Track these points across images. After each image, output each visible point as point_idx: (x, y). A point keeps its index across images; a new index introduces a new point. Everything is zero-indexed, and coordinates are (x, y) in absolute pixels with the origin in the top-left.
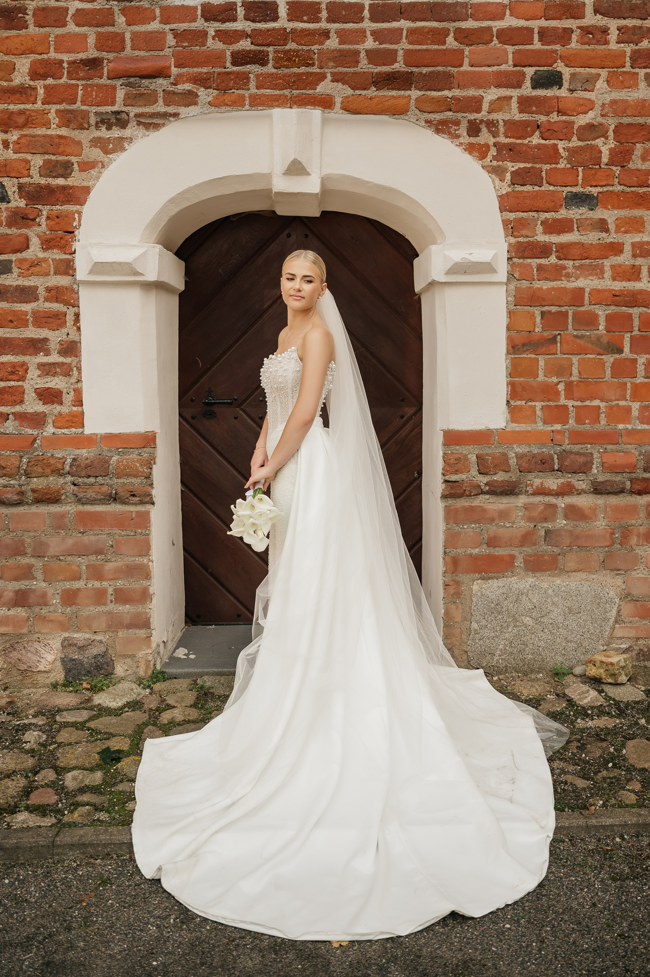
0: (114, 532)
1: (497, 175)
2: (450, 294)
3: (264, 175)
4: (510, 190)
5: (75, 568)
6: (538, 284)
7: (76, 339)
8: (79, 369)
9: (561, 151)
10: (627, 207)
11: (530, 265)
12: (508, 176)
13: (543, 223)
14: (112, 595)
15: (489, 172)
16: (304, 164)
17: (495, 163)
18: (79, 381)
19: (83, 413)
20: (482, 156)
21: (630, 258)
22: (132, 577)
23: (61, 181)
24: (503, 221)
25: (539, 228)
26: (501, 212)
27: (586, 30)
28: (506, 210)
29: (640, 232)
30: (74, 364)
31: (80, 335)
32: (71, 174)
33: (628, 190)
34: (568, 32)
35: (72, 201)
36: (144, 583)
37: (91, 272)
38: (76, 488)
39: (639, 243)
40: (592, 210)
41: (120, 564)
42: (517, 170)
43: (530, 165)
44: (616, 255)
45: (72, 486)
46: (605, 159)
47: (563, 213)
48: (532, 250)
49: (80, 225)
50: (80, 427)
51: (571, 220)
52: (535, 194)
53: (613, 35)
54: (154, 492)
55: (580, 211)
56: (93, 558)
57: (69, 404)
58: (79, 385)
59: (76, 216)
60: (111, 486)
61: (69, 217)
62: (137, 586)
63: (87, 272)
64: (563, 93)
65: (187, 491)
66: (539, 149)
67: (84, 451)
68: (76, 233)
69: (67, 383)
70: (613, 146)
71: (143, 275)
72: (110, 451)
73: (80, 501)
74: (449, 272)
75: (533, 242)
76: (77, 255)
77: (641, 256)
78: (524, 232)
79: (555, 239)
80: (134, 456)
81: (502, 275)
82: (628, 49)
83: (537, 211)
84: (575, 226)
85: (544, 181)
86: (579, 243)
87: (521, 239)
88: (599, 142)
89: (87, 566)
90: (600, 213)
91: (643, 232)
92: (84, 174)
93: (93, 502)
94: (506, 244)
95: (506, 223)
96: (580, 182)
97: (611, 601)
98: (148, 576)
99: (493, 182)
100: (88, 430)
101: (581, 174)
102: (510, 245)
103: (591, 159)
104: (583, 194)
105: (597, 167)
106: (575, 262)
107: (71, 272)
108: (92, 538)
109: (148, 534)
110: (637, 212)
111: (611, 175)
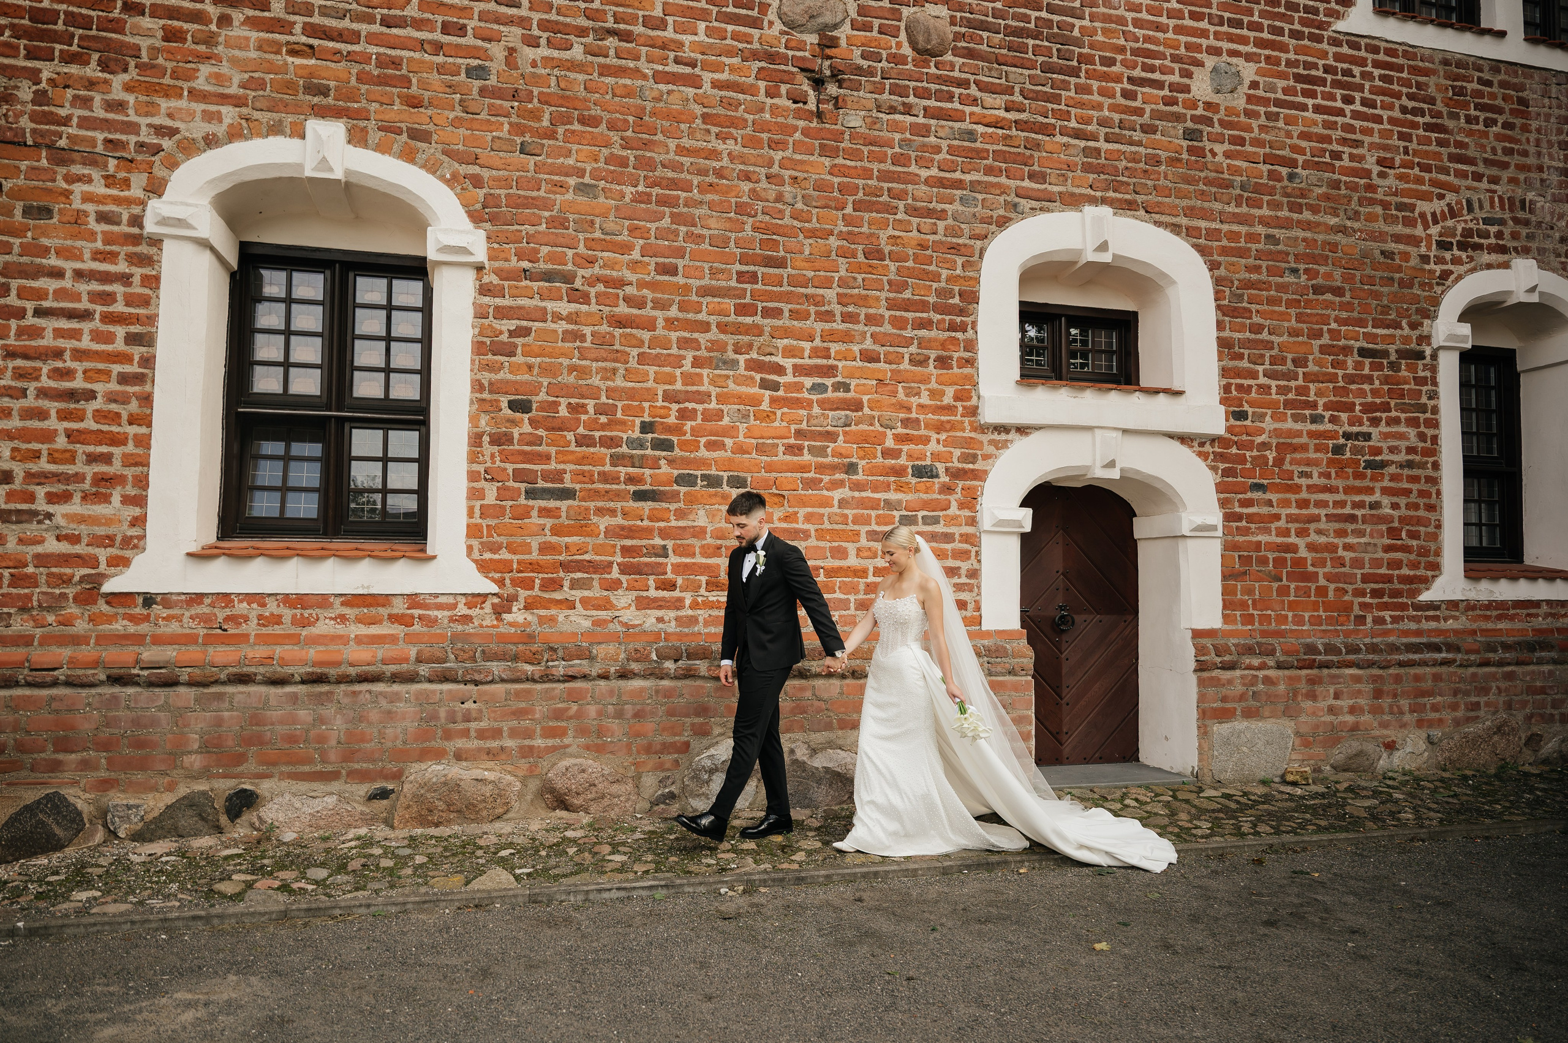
0: (1012, 694)
1: (1214, 471)
2: (1189, 542)
3: (1090, 467)
4: (1221, 480)
6: (1237, 538)
7: (978, 567)
8: (979, 587)
9: (1248, 457)
10: (1283, 492)
11: (1234, 526)
12: (1220, 472)
13: (1239, 501)
15: (1210, 469)
16: (1117, 463)
17: (1213, 463)
18: (979, 594)
19: (981, 616)
20: (1206, 460)
21: (1285, 523)
23: (971, 466)
24: (1218, 499)
25: (1237, 504)
26: (1217, 493)
27: (1260, 386)
28: (1219, 492)
29: (1290, 507)
30: (976, 584)
31: (980, 565)
32: (977, 462)
33: (1283, 482)
34: (1250, 387)
35: (977, 479)
36: (1029, 728)
37: (988, 525)
39: (1289, 514)
40: (1264, 493)
42: (1224, 468)
43: (1231, 465)
44: (1277, 521)
46: (1271, 463)
47: (1249, 495)
48: (1234, 517)
49: (982, 494)
50: (980, 625)
51: (1254, 499)
52: (1234, 483)
53: (1274, 390)
55: (1258, 494)
57: (973, 610)
58: (979, 597)
59: (980, 488)
60: (1010, 664)
61: (975, 488)
63: (986, 525)
64: (1248, 423)
66: (1236, 456)
67: (986, 641)
68: (980, 499)
69: (973, 596)
70: (1275, 455)
71: (1024, 528)
72: (998, 641)
74: (1192, 530)
75: (1234, 512)
76: (980, 514)
77: (1291, 522)
78: (1229, 506)
79: (1245, 510)
81: (1220, 533)
82: (1282, 398)
83: (1235, 493)
84: (1256, 503)
85: (1239, 475)
86: (1258, 513)
87: (1228, 510)
88: (1267, 453)
90: (1269, 496)
92: (985, 462)
93: (998, 674)
94: (1221, 513)
95: (1220, 500)
96: (1258, 476)
97: (1289, 736)
99: (1212, 475)
100: (986, 627)
101: (1258, 472)
102: (1223, 514)
103: (1263, 463)
104: (1260, 484)
105: (1267, 468)
106: (1256, 525)
107: (976, 524)
109: (1032, 695)
110: (1288, 496)
111: (1273, 473)
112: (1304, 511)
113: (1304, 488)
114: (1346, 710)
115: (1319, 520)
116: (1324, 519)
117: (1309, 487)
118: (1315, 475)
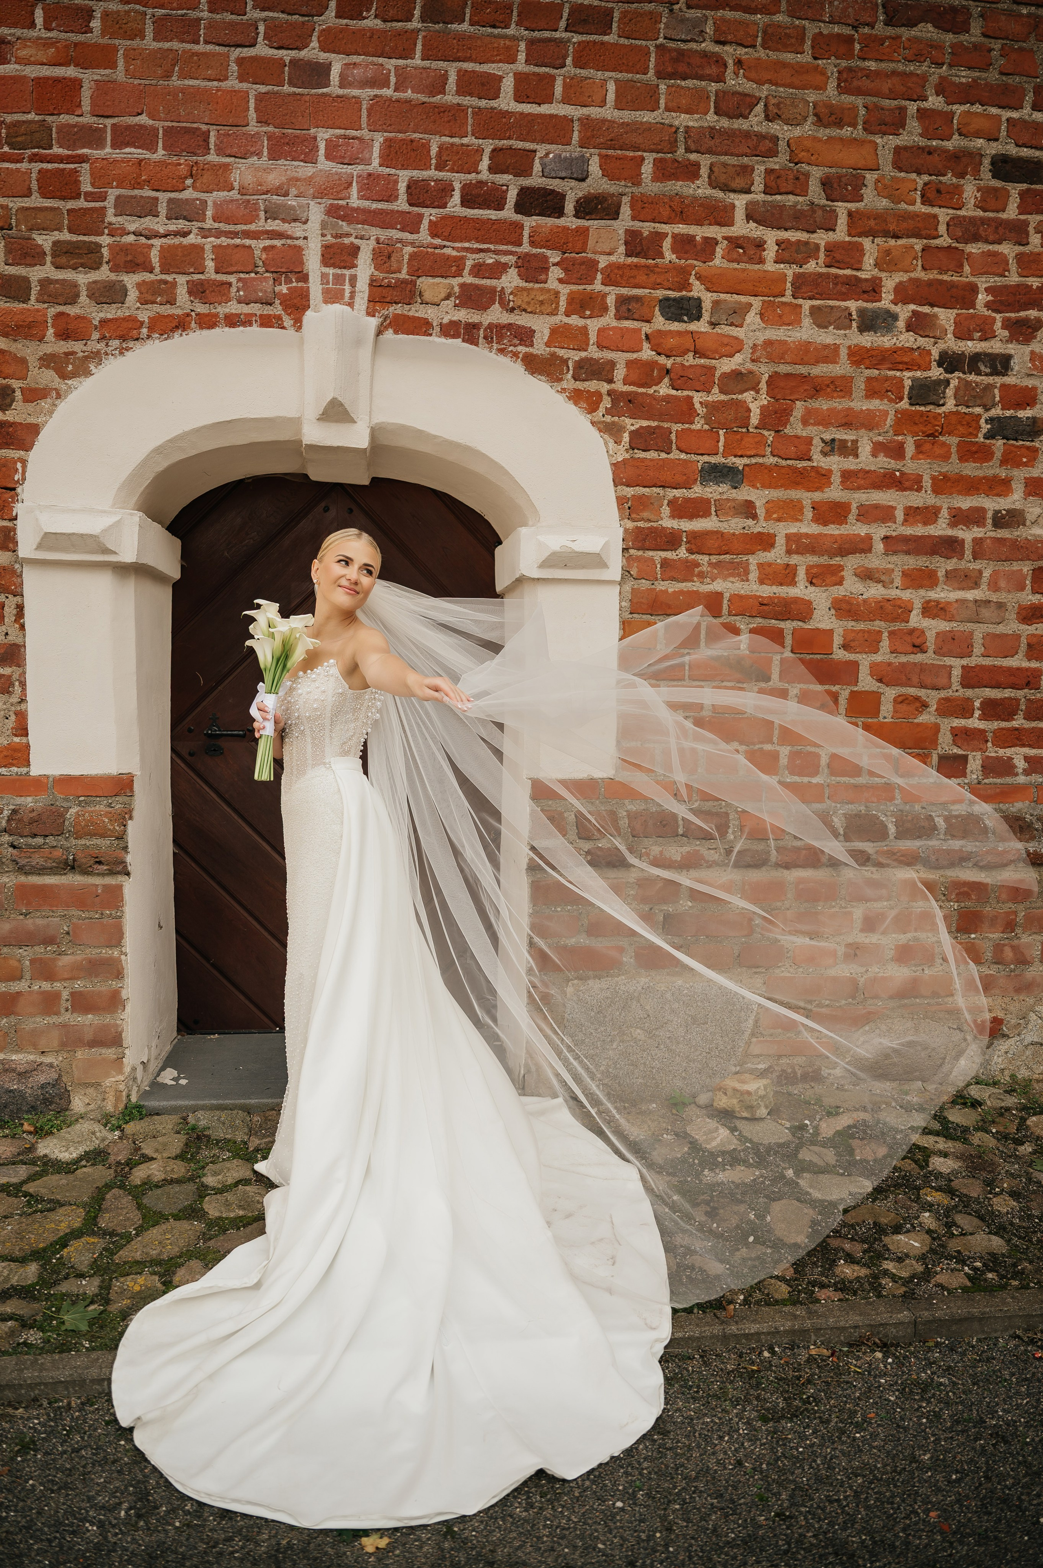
0: (71, 913)
1: (611, 435)
2: (544, 596)
3: (290, 420)
4: (627, 456)
5: (13, 963)
6: (661, 586)
7: (19, 641)
8: (23, 684)
9: (697, 406)
10: (781, 486)
11: (652, 560)
12: (626, 437)
13: (670, 503)
14: (67, 1000)
15: (600, 431)
16: (346, 406)
17: (608, 418)
18: (23, 701)
19: (28, 746)
20: (592, 408)
21: (783, 555)
22: (96, 976)
24: (617, 498)
25: (666, 510)
26: (616, 485)
27: (735, 243)
28: (622, 484)
29: (798, 520)
30: (15, 676)
31: (24, 636)
32: (11, 405)
33: (784, 463)
34: (710, 243)
35: (12, 444)
36: (114, 984)
37: (39, 547)
38: (15, 852)
39: (795, 534)
40: (736, 488)
41: (79, 958)
42: (637, 430)
43: (654, 424)
44: (765, 550)
45: (10, 849)
46: (754, 420)
47: (698, 491)
48: (656, 540)
49: (24, 479)
50: (24, 766)
51: (708, 501)
52: (661, 463)
53: (771, 252)
54: (129, 859)
55: (720, 490)
56: (39, 949)
57: (9, 732)
58: (23, 706)
59: (19, 465)
60: (67, 849)
61: (9, 467)
62: (103, 989)
63: (35, 547)
64: (701, 326)
65: (181, 853)
66: (668, 403)
67: (29, 799)
68: (19, 490)
69: (5, 703)
70: (766, 403)
71: (115, 553)
72: (67, 800)
73: (21, 870)
74: (543, 565)
75: (656, 528)
76: (19, 522)
77: (797, 553)
78: (645, 515)
79: (686, 525)
80: (101, 808)
81: (615, 571)
82: (790, 271)
83: (664, 487)
84: (713, 509)
85: (674, 447)
86: (717, 532)
87: (641, 524)
88: (748, 396)
89: (31, 961)
90: (746, 493)
91: (801, 521)
92: (30, 407)
93: (41, 871)
94: (622, 529)
95: (621, 501)
96: (721, 449)
98: (119, 974)
99: (606, 443)
100: (36, 770)
101: (722, 438)
102: (626, 531)
103: (736, 419)
104: (725, 466)
105: (744, 430)
106: (712, 557)
107: (11, 545)
108: (40, 922)
109: (120, 917)
110: (795, 494)
111: (762, 442)
112: (833, 530)
113: (836, 479)
115: (869, 550)
116: (879, 547)
117: (847, 476)
118: (865, 448)
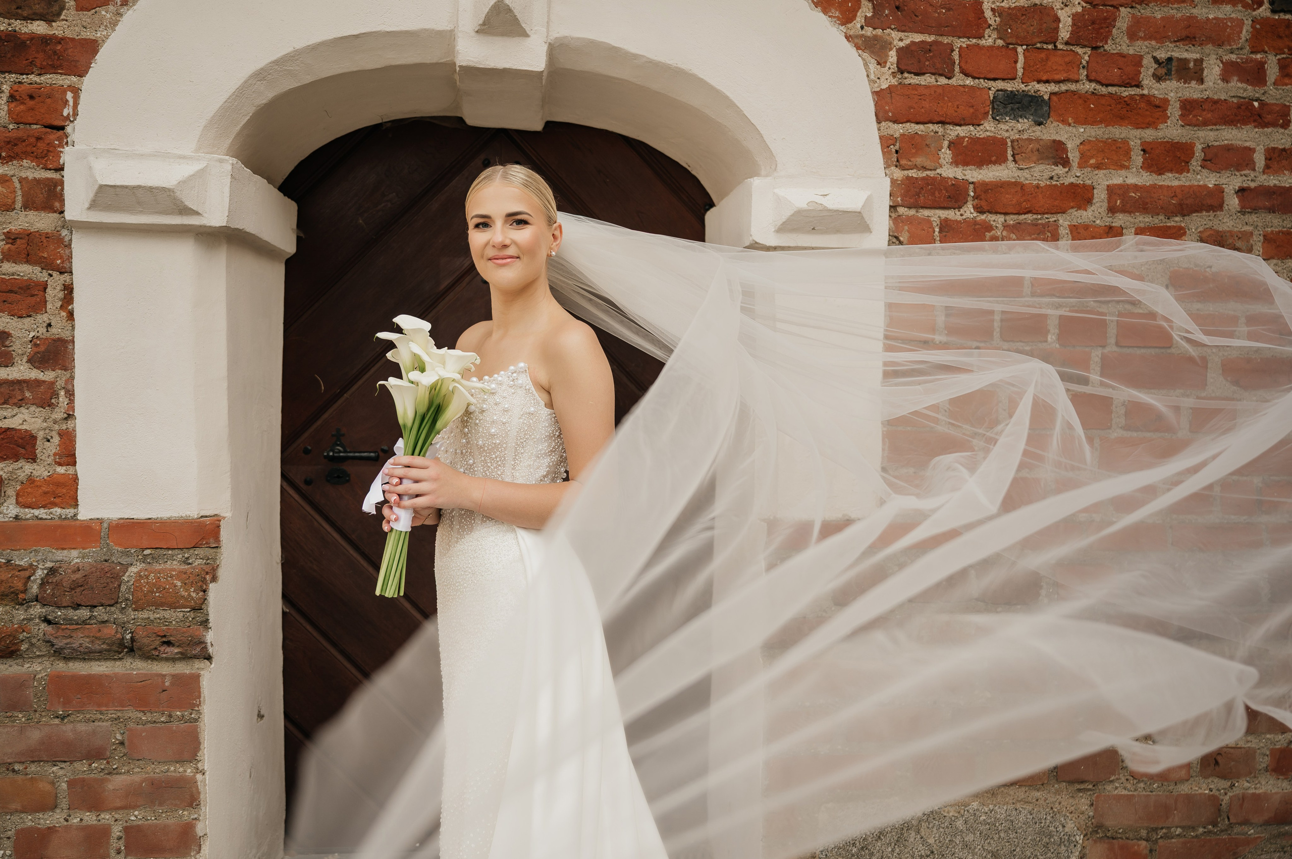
0: (127, 715)
1: (873, 53)
3: (440, 34)
4: (894, 82)
5: (44, 786)
7: (66, 335)
8: (70, 394)
9: (988, 14)
10: (1101, 122)
11: (928, 221)
12: (893, 56)
13: (951, 145)
14: (119, 838)
15: (858, 48)
16: (516, 12)
17: (869, 31)
18: (70, 416)
19: (75, 479)
20: (847, 18)
21: (1104, 214)
22: (161, 804)
23: (39, 28)
24: (881, 138)
25: (946, 155)
26: (879, 121)
28: (888, 119)
29: (1123, 167)
30: (60, 383)
31: (73, 327)
32: (59, 14)
33: (1104, 90)
35: (60, 67)
36: (186, 815)
37: (94, 205)
38: (49, 629)
39: (1120, 186)
40: (1040, 124)
41: (137, 778)
42: (907, 47)
43: (930, 38)
44: (1079, 208)
45: (43, 626)
46: (1064, 33)
47: (989, 128)
48: (933, 194)
49: (76, 114)
50: (70, 506)
51: (1003, 142)
52: (940, 91)
54: (210, 637)
55: (1019, 126)
56: (82, 767)
57: (50, 460)
58: (70, 424)
59: (69, 96)
60: (123, 625)
61: (56, 97)
62: (171, 821)
63: (87, 205)
65: (294, 613)
66: (949, 9)
67: (74, 553)
68: (69, 129)
69: (45, 420)
70: (1080, 9)
71: (197, 213)
72: (127, 554)
73: (59, 654)
74: (784, 228)
75: (934, 179)
76: (66, 173)
77: (1123, 211)
78: (919, 160)
79: (974, 174)
80: (174, 565)
81: (880, 236)
83: (943, 123)
84: (1010, 152)
85: (957, 69)
86: (1016, 184)
87: (913, 173)
88: (1056, 1)
89: (70, 783)
90: (1053, 131)
91: (1127, 168)
92: (86, 16)
93: (86, 656)
94: (887, 182)
95: (886, 142)
96: (1020, 72)
97: (1069, 840)
98: (193, 801)
99: (866, 65)
100: (85, 512)
101: (1021, 58)
102: (893, 182)
103: (1040, 31)
104: (1025, 94)
105: (1050, 47)
106: (1008, 218)
107: (57, 204)
108: (82, 727)
109: (196, 720)
110: (1118, 132)
111: (1074, 62)
112: (1170, 180)
113: (1174, 111)
114: (1263, 761)
115: (1220, 207)
116: (1233, 202)
117: (1189, 107)
118: (1213, 70)
